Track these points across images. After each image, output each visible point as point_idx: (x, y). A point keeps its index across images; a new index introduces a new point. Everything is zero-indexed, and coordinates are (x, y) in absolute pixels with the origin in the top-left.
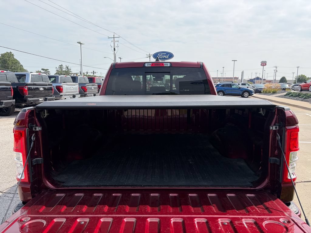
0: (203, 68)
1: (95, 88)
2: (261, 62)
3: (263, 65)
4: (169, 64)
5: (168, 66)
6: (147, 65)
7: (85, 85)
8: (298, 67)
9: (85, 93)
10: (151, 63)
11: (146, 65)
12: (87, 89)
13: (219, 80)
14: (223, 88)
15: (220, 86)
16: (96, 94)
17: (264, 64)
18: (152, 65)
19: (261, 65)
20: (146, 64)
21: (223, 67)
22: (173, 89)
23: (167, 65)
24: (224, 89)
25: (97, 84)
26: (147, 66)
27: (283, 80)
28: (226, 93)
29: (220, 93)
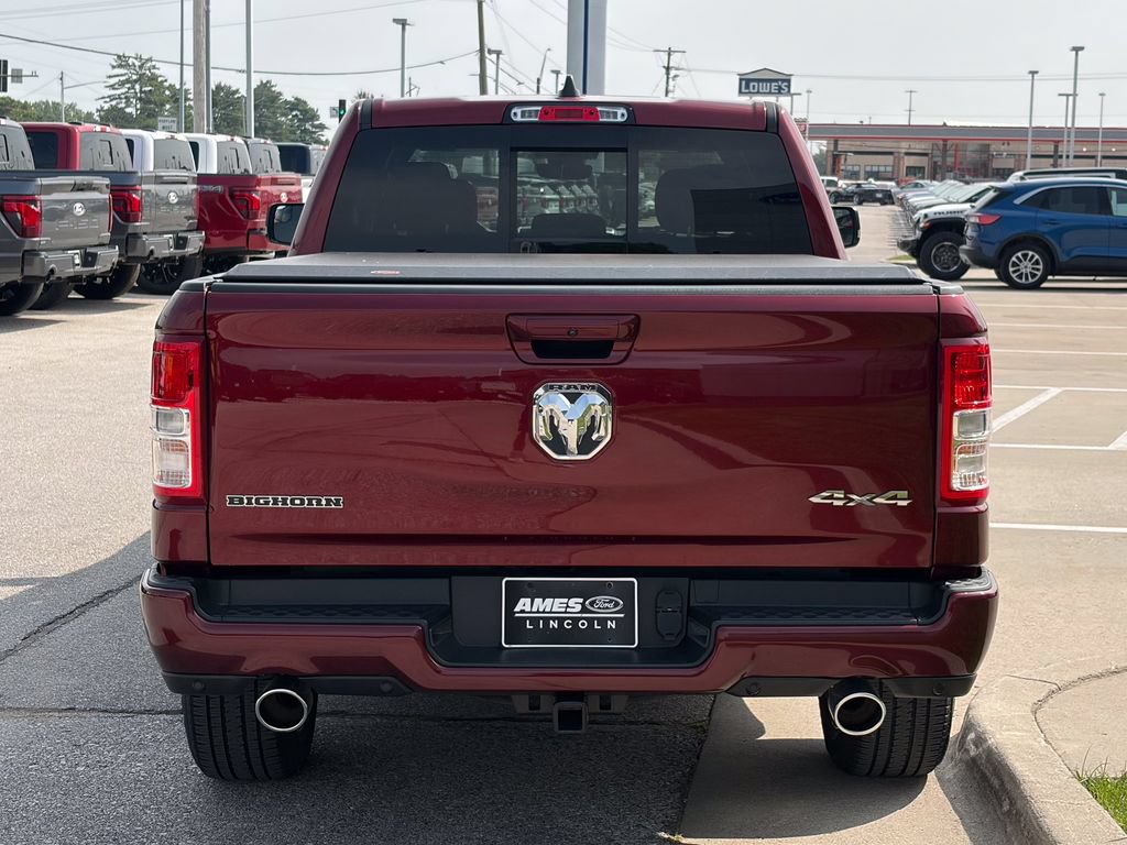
0: (777, 133)
1: (93, 208)
4: (621, 111)
5: (619, 119)
6: (522, 117)
7: (31, 189)
9: (28, 244)
10: (539, 108)
11: (517, 115)
12: (38, 216)
13: (1049, 149)
14: (1044, 214)
15: (1018, 201)
16: (100, 251)
18: (544, 113)
20: (518, 110)
21: (1077, 49)
22: (642, 224)
23: (615, 115)
24: (1052, 222)
25: (107, 181)
26: (519, 119)
28: (1063, 258)
29: (1025, 256)
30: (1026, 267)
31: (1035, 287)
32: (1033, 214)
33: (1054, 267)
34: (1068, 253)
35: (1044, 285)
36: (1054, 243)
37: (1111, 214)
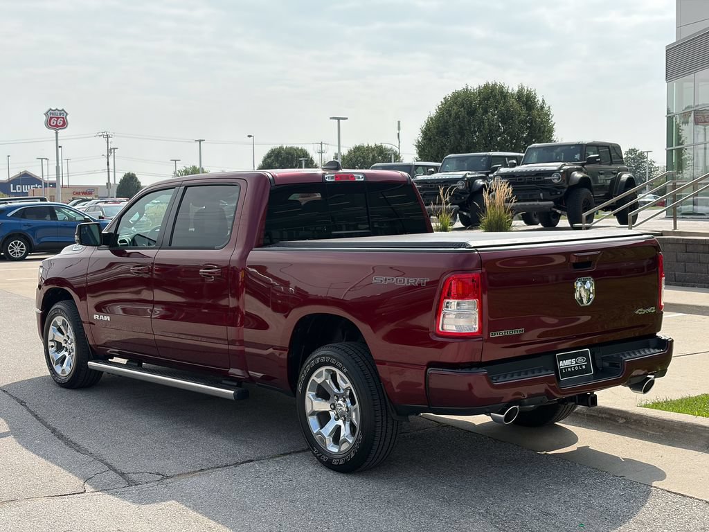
2: (46, 114)
3: (57, 126)
6: (329, 179)
8: (200, 141)
10: (334, 175)
11: (327, 178)
14: (26, 222)
15: (9, 215)
17: (57, 121)
18: (336, 177)
19: (49, 124)
20: (327, 176)
24: (28, 225)
27: (129, 186)
28: (35, 243)
29: (16, 243)
30: (17, 249)
31: (22, 259)
32: (18, 222)
33: (31, 249)
34: (38, 240)
35: (27, 258)
36: (31, 236)
37: (57, 220)
